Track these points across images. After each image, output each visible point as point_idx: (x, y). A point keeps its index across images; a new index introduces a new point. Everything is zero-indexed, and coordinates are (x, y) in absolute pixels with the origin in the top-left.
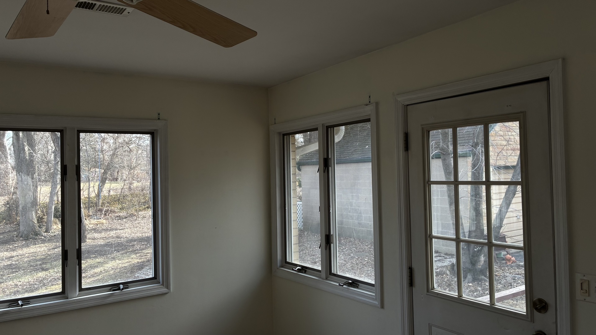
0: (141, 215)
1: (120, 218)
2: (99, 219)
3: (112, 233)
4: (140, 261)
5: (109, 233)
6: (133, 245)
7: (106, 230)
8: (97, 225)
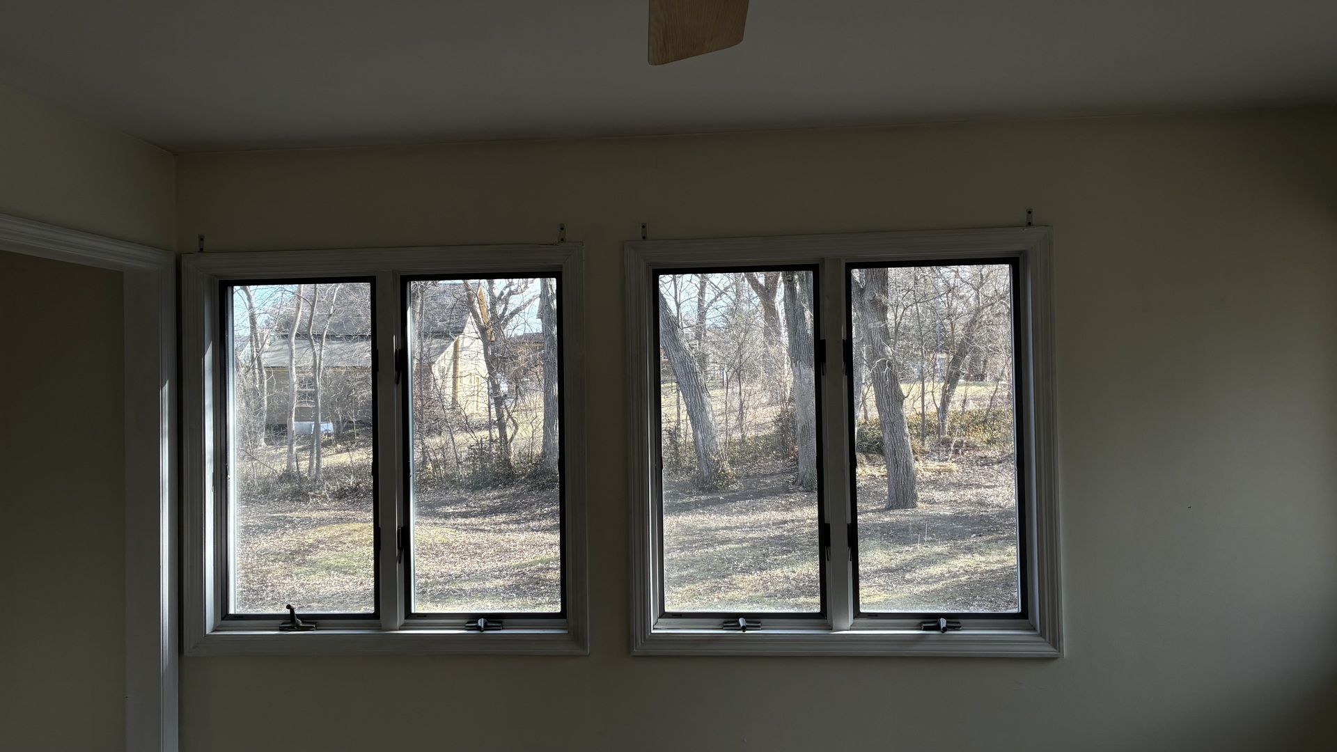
1: (986, 461)
2: (943, 461)
3: (970, 494)
5: (962, 493)
7: (958, 486)
8: (940, 473)
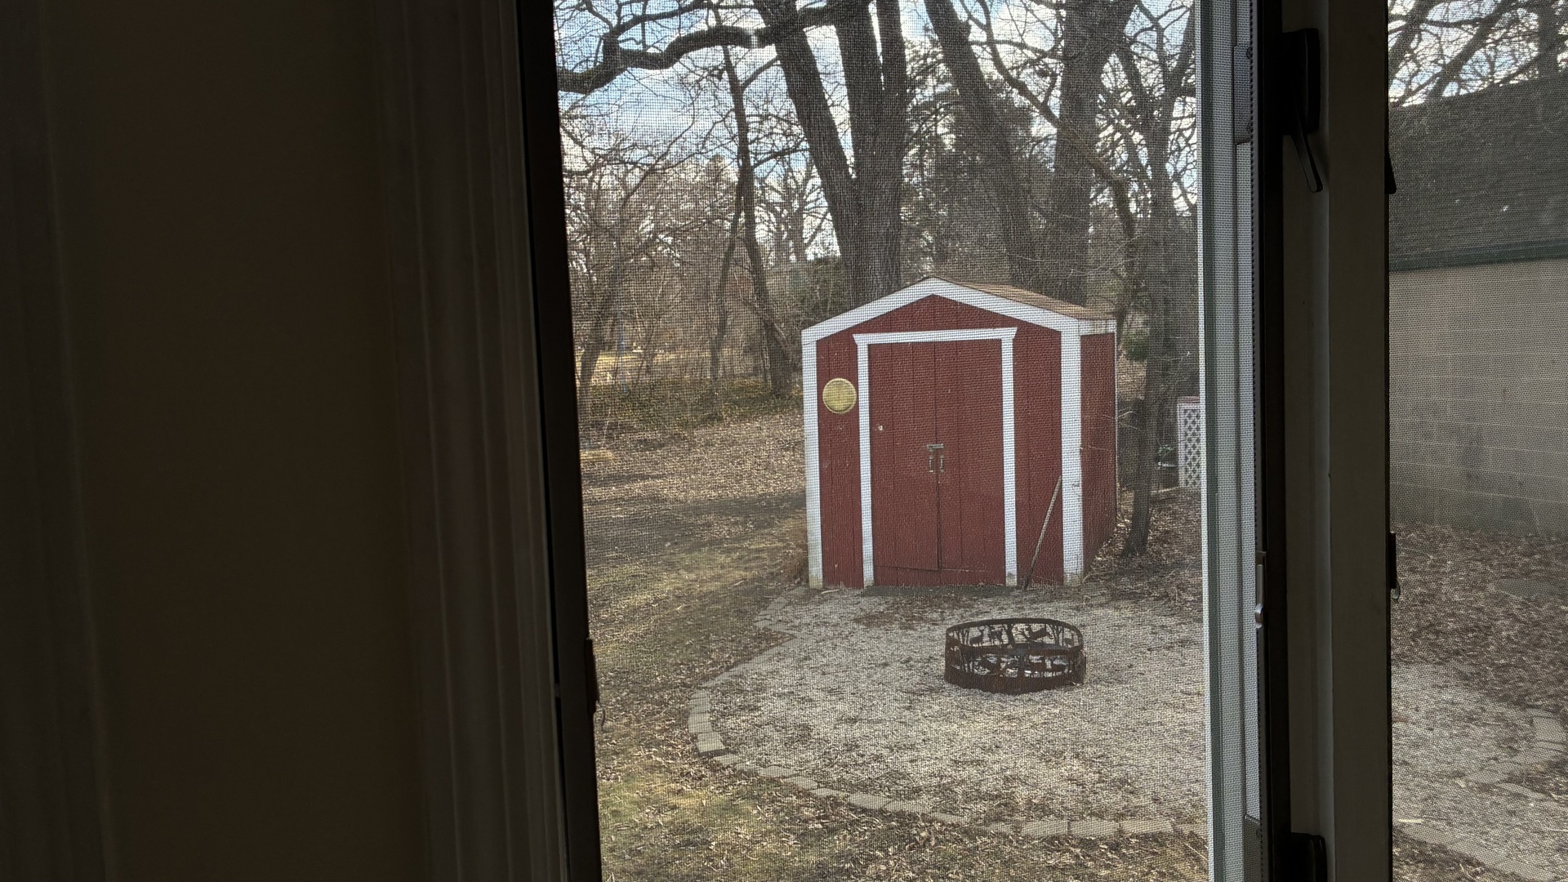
0: (700, 440)
1: (648, 445)
2: (594, 448)
4: (748, 575)
5: (626, 487)
6: (709, 525)
7: (618, 479)
8: (593, 463)
